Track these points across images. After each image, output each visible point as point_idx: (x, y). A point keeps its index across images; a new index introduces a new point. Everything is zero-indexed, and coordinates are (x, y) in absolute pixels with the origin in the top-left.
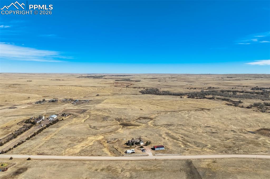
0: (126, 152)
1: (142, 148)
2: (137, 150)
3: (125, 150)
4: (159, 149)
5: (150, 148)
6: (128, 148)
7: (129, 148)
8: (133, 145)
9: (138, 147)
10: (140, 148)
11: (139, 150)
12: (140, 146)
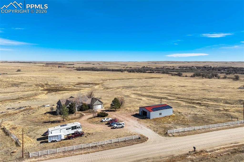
0: (44, 138)
1: (104, 116)
2: (87, 124)
3: (42, 131)
4: (160, 114)
5: (130, 114)
6: (53, 122)
7: (59, 122)
8: (71, 112)
9: (91, 116)
10: (97, 119)
11: (97, 123)
12: (96, 114)
